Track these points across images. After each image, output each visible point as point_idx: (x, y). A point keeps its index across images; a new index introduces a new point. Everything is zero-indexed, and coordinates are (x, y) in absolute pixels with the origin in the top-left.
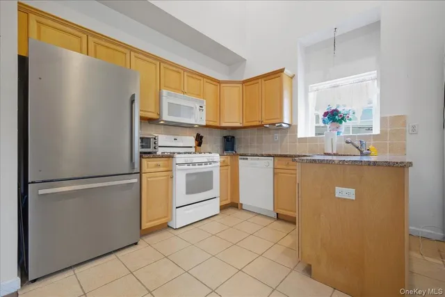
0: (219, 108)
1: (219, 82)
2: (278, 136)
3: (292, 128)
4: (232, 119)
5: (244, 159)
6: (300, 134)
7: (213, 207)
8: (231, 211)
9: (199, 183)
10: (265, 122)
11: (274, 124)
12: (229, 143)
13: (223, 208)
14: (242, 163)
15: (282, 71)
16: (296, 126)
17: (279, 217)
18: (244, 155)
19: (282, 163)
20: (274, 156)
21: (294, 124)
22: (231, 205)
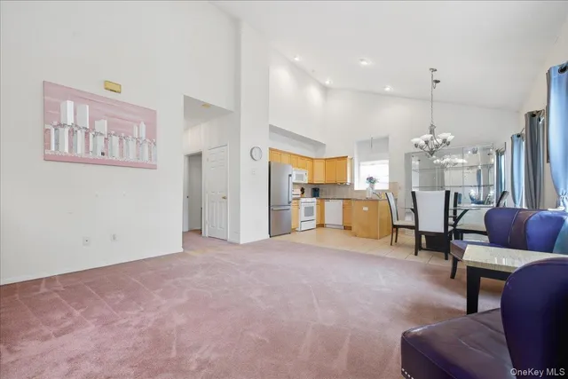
0: (312, 174)
1: (312, 159)
2: (343, 189)
3: (352, 185)
4: (320, 179)
6: (356, 188)
7: (313, 224)
8: (321, 228)
9: (309, 211)
10: (338, 182)
11: (343, 183)
12: (316, 192)
13: (318, 226)
14: (326, 203)
15: (346, 157)
16: (354, 184)
17: (345, 228)
18: (328, 199)
19: (346, 202)
20: (343, 199)
21: (352, 183)
22: (321, 225)
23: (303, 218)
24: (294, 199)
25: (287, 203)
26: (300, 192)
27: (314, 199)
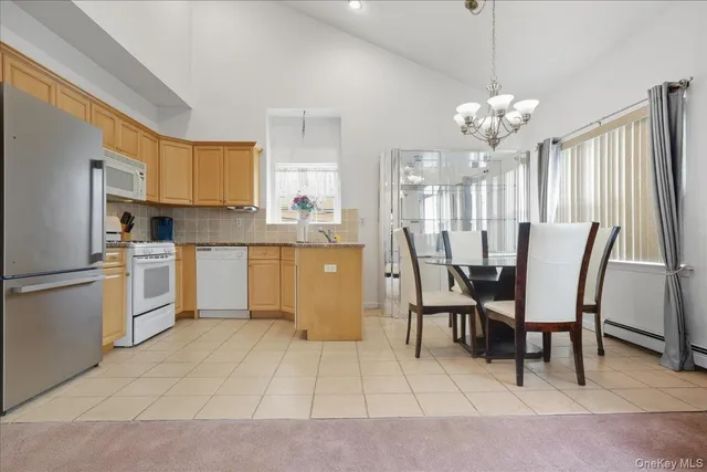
0: (157, 177)
1: (157, 137)
2: (241, 220)
3: (261, 212)
4: (176, 192)
5: (204, 250)
6: (269, 221)
7: (167, 317)
8: (186, 322)
10: (228, 202)
11: (242, 207)
13: (179, 318)
14: (201, 256)
15: (253, 144)
16: (265, 210)
17: (253, 316)
18: (206, 246)
19: (258, 253)
20: (248, 246)
21: (261, 207)
22: (186, 315)
23: (141, 303)
24: (111, 245)
25: (83, 262)
26: (119, 227)
27: (169, 246)
